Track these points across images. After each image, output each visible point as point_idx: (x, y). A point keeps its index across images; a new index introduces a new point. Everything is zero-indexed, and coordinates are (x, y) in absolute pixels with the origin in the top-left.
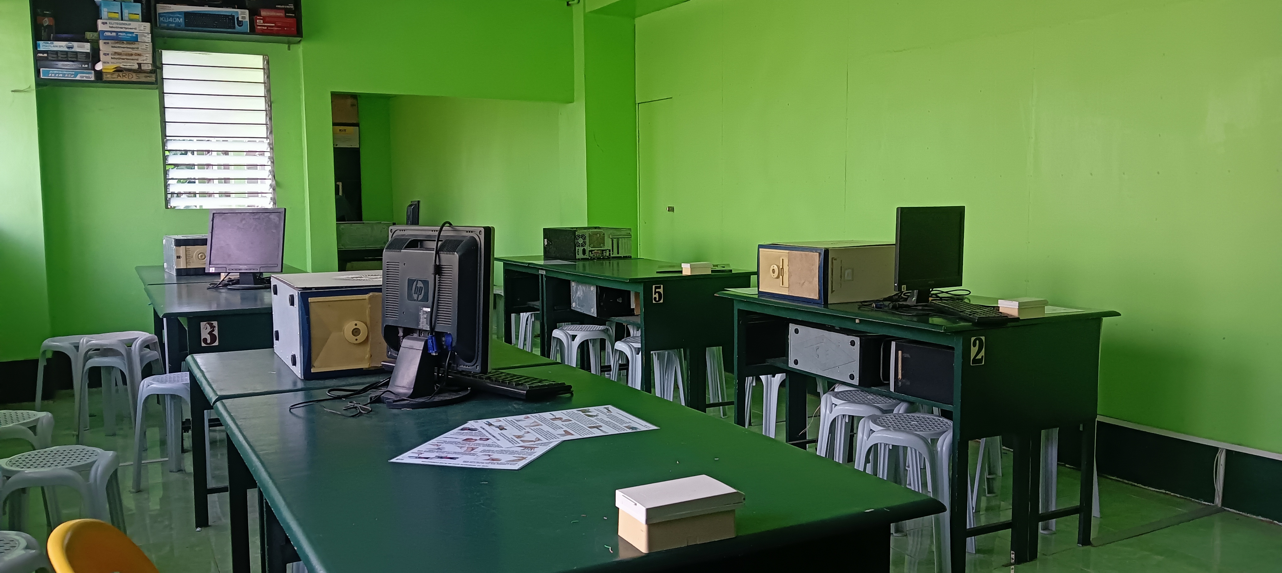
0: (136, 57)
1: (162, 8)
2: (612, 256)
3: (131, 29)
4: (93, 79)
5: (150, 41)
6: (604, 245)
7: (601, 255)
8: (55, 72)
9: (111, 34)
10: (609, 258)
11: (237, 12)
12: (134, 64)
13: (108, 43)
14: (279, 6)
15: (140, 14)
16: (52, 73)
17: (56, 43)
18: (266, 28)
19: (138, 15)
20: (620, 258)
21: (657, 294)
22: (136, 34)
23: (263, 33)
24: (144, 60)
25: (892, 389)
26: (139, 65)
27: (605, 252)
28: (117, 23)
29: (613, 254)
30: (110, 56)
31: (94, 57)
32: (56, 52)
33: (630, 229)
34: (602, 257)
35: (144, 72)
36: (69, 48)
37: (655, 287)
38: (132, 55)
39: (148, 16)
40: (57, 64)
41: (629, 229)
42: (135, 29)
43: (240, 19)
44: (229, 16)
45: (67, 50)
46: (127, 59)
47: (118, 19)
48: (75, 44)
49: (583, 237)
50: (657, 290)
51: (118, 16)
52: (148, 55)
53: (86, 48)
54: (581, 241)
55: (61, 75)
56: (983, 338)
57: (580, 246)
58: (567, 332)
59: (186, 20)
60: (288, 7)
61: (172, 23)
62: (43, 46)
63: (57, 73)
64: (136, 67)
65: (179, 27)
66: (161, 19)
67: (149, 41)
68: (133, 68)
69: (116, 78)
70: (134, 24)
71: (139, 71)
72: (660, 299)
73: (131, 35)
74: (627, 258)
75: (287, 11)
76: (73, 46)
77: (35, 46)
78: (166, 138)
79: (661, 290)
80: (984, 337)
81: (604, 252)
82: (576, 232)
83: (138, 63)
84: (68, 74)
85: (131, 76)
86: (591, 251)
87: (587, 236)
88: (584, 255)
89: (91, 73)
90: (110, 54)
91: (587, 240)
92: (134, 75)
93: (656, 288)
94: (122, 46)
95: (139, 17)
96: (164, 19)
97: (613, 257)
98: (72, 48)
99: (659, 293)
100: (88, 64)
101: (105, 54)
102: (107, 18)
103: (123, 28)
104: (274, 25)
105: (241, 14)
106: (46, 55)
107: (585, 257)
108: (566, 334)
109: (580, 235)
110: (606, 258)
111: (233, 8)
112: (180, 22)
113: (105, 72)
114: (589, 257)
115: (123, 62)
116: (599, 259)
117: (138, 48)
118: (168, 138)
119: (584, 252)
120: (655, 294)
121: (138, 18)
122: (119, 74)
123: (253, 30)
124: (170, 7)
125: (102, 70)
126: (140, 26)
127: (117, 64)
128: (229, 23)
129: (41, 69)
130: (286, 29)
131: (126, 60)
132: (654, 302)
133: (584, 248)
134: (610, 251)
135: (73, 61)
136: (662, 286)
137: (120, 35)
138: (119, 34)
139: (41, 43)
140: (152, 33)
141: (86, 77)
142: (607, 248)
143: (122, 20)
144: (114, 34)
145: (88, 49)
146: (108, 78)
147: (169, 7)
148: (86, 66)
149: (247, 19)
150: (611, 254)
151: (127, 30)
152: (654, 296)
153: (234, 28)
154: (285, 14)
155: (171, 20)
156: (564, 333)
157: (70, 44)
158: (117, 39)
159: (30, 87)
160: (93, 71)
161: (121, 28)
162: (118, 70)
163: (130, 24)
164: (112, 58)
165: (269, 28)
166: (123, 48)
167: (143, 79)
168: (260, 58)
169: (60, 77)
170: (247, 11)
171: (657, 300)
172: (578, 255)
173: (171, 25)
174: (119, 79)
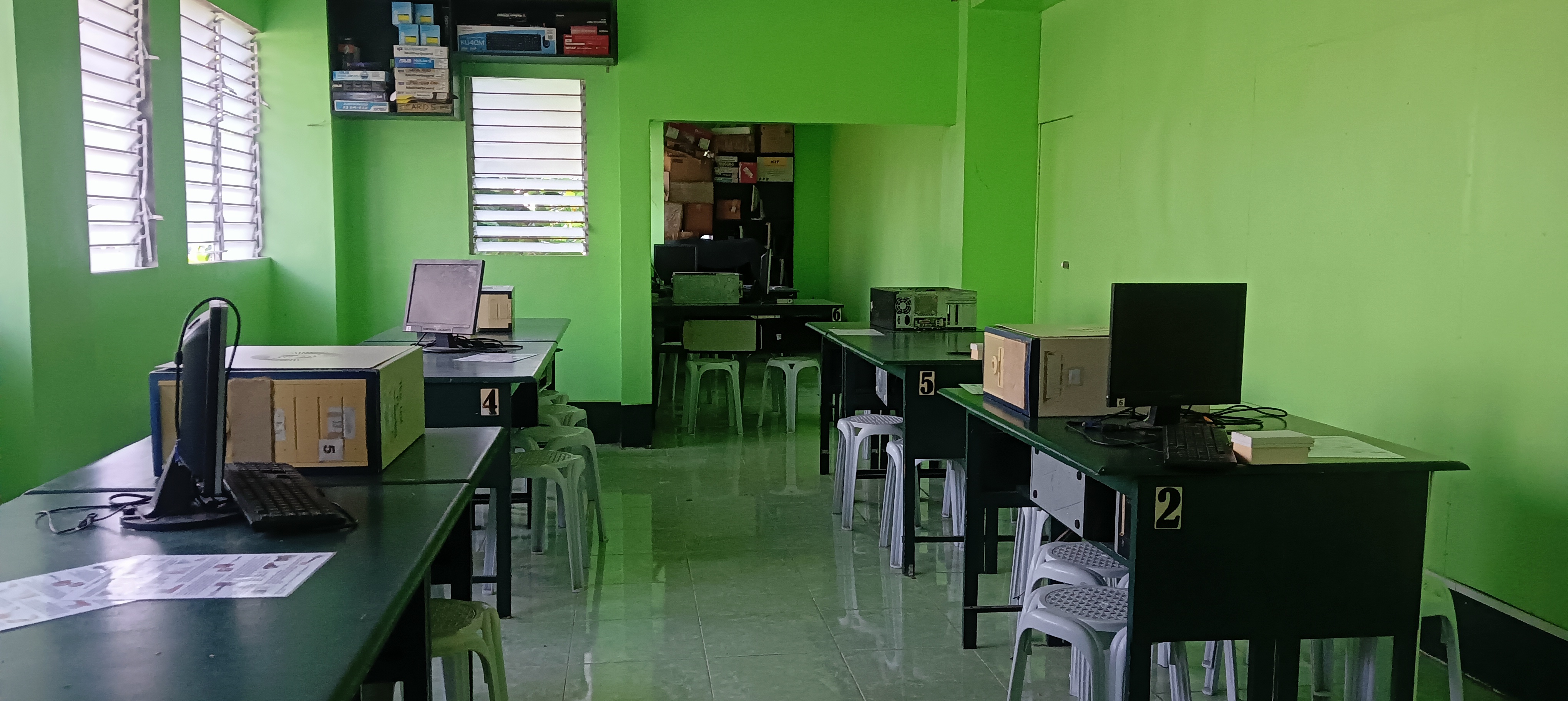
0: (432, 86)
1: (464, 30)
2: (947, 326)
3: (427, 54)
4: (387, 111)
5: (447, 68)
6: (936, 313)
7: (931, 325)
8: (349, 104)
9: (407, 60)
10: (943, 329)
11: (544, 31)
12: (429, 94)
13: (403, 71)
14: (590, 22)
15: (439, 38)
16: (345, 105)
17: (352, 73)
18: (575, 48)
19: (436, 39)
20: (959, 330)
21: (926, 383)
22: (432, 61)
23: (572, 54)
24: (440, 89)
25: (1116, 550)
26: (435, 94)
27: (938, 322)
28: (413, 48)
29: (949, 324)
30: (405, 86)
31: (390, 87)
32: (351, 83)
33: (975, 292)
34: (932, 328)
35: (439, 102)
36: (363, 77)
37: (923, 373)
38: (428, 83)
39: (448, 39)
40: (351, 96)
41: (973, 291)
42: (432, 54)
43: (547, 39)
44: (535, 35)
45: (361, 79)
46: (423, 88)
47: (415, 44)
48: (370, 73)
49: (907, 301)
50: (926, 378)
51: (416, 40)
52: (444, 83)
53: (380, 76)
54: (903, 306)
55: (355, 107)
56: (1180, 490)
57: (902, 312)
58: (851, 424)
59: (489, 43)
60: (599, 22)
61: (474, 46)
62: (339, 76)
63: (351, 106)
64: (432, 96)
65: (481, 51)
66: (462, 42)
67: (445, 67)
68: (428, 97)
69: (410, 109)
70: (430, 49)
71: (434, 101)
72: (930, 390)
73: (426, 61)
74: (970, 329)
75: (600, 27)
76: (368, 75)
77: (331, 77)
78: (474, 176)
79: (932, 379)
80: (1181, 488)
81: (936, 321)
82: (897, 295)
83: (433, 93)
84: (362, 106)
85: (426, 107)
86: (918, 319)
87: (912, 299)
88: (907, 324)
89: (385, 105)
90: (405, 83)
91: (913, 306)
92: (429, 105)
93: (924, 375)
94: (418, 74)
95: (438, 41)
96: (464, 42)
97: (949, 329)
98: (367, 77)
99: (929, 382)
100: (383, 95)
101: (400, 83)
102: (404, 43)
103: (419, 53)
104: (584, 44)
105: (548, 33)
106: (340, 86)
107: (908, 326)
108: (849, 426)
109: (903, 298)
110: (938, 330)
111: (540, 27)
112: (481, 44)
113: (399, 103)
114: (914, 327)
115: (418, 92)
116: (929, 330)
117: (433, 76)
118: (477, 175)
119: (907, 320)
120: (923, 383)
121: (436, 42)
122: (414, 105)
123: (561, 51)
124: (472, 28)
125: (396, 100)
126: (436, 51)
127: (412, 94)
128: (534, 44)
129: (335, 101)
130: (597, 48)
131: (421, 90)
132: (921, 393)
133: (907, 315)
134: (944, 319)
135: (368, 92)
136: (933, 373)
137: (415, 62)
138: (414, 60)
139: (337, 73)
140: (449, 59)
141: (380, 109)
142: (940, 317)
143: (420, 45)
144: (410, 61)
145: (382, 78)
146: (403, 109)
147: (469, 28)
148: (381, 97)
149: (554, 39)
150: (947, 323)
151: (423, 56)
152: (921, 386)
153: (540, 49)
154: (598, 31)
155: (472, 43)
156: (848, 425)
157: (365, 73)
158: (412, 66)
159: (325, 121)
160: (387, 102)
161: (416, 54)
162: (413, 101)
163: (426, 49)
164: (407, 88)
165: (578, 48)
166: (418, 75)
167: (439, 110)
168: (577, 83)
169: (354, 109)
170: (554, 30)
171: (926, 391)
172: (899, 323)
173: (471, 48)
174: (414, 110)
